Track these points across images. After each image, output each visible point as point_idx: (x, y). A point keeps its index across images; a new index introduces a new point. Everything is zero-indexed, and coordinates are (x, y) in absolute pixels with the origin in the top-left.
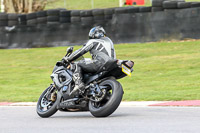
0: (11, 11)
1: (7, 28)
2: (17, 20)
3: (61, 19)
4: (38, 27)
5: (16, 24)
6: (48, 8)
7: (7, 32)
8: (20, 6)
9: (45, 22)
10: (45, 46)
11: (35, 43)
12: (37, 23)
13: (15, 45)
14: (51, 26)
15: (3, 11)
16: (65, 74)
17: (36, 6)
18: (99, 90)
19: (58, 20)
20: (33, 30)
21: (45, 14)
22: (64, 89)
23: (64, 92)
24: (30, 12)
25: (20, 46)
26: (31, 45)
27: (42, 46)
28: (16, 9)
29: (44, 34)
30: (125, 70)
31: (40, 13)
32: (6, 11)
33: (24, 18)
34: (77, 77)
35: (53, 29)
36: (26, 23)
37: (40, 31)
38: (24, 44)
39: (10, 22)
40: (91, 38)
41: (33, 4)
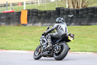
0: (71, 7)
1: (69, 16)
2: (74, 12)
3: (95, 12)
4: (84, 15)
5: (74, 14)
6: (89, 6)
7: (69, 17)
8: (76, 5)
9: (88, 13)
10: (87, 25)
11: (82, 23)
12: (83, 14)
13: (73, 24)
14: (90, 15)
15: (67, 7)
16: (45, 39)
17: (83, 5)
18: (58, 48)
19: (94, 12)
20: (82, 17)
21: (87, 9)
22: (44, 47)
23: (44, 48)
24: (80, 8)
25: (75, 24)
26: (80, 24)
27: (86, 25)
28: (74, 7)
29: (87, 19)
30: (70, 38)
31: (85, 9)
32: (69, 7)
33: (77, 11)
34: (49, 41)
35: (92, 17)
36: (78, 14)
37: (85, 17)
38: (77, 24)
39: (71, 13)
40: (57, 23)
41: (82, 4)
